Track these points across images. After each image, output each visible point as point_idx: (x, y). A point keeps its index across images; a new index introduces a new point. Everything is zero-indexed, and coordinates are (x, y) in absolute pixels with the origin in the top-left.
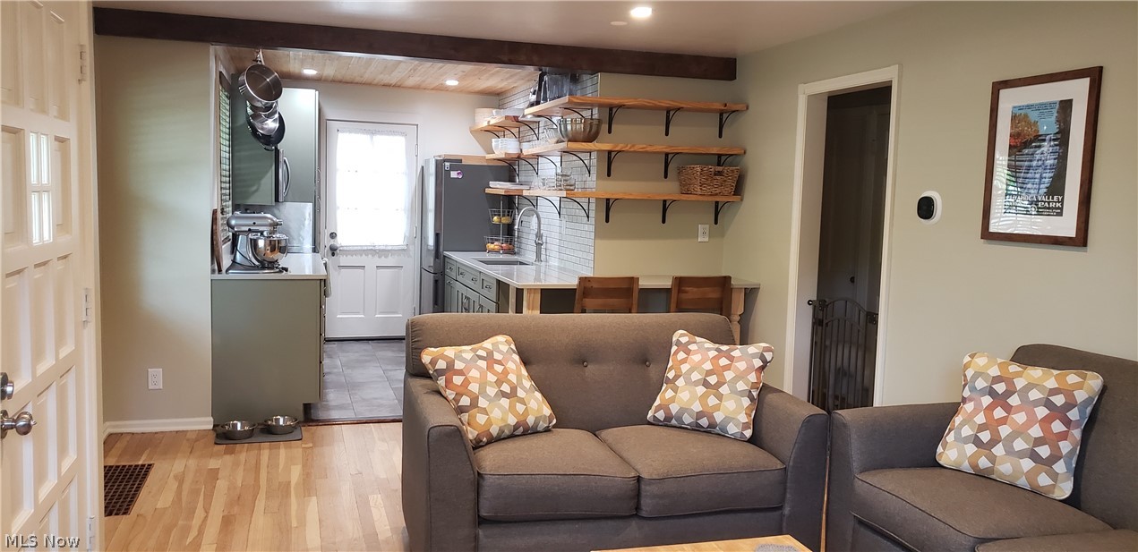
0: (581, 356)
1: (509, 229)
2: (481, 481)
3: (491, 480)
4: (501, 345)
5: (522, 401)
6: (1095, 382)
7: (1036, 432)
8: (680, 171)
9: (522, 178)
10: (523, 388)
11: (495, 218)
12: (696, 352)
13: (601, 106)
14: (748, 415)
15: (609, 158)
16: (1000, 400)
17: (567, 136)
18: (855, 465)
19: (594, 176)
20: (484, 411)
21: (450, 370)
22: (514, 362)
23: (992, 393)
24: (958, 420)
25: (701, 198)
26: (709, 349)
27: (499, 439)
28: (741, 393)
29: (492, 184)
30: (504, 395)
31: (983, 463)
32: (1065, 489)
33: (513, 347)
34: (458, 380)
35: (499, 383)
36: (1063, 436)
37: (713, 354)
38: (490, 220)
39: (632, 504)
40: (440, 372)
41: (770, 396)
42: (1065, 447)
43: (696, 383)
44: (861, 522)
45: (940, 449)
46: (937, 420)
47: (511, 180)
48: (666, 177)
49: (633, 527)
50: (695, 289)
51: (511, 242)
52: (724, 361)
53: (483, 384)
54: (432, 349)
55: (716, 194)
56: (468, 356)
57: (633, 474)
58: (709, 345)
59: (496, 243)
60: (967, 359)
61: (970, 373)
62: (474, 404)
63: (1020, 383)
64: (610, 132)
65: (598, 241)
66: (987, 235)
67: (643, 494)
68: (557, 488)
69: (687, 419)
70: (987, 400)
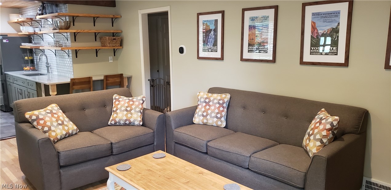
0: (83, 107)
1: (32, 61)
2: (59, 154)
3: (63, 153)
4: (54, 107)
5: (66, 126)
6: (228, 96)
7: (217, 111)
8: (101, 38)
9: (36, 41)
10: (66, 121)
11: (26, 57)
12: (122, 101)
13: (69, 16)
14: (141, 118)
15: (75, 35)
16: (207, 104)
17: (58, 27)
18: (173, 127)
19: (70, 41)
20: (54, 131)
21: (38, 119)
22: (60, 113)
23: (205, 102)
24: (197, 110)
25: (109, 48)
26: (126, 100)
27: (61, 139)
28: (138, 112)
29: (23, 44)
30: (60, 124)
31: (205, 121)
32: (224, 125)
33: (58, 107)
34: (42, 122)
35: (57, 121)
36: (223, 111)
37: (127, 101)
38: (23, 58)
39: (110, 151)
40: (34, 120)
41: (146, 111)
42: (224, 114)
43: (123, 111)
44: (176, 143)
45: (194, 119)
46: (192, 111)
47: (30, 42)
48: (96, 40)
49: (111, 159)
50: (112, 79)
51: (33, 66)
52: (131, 103)
53: (52, 122)
54: (29, 112)
55: (114, 46)
56: (44, 113)
57: (109, 142)
58: (125, 98)
59: (28, 67)
60: (198, 94)
61: (199, 97)
62: (50, 129)
63: (212, 99)
64: (74, 25)
65: (74, 65)
66: (199, 58)
67: (113, 148)
68: (86, 151)
69: (122, 122)
70: (204, 104)
